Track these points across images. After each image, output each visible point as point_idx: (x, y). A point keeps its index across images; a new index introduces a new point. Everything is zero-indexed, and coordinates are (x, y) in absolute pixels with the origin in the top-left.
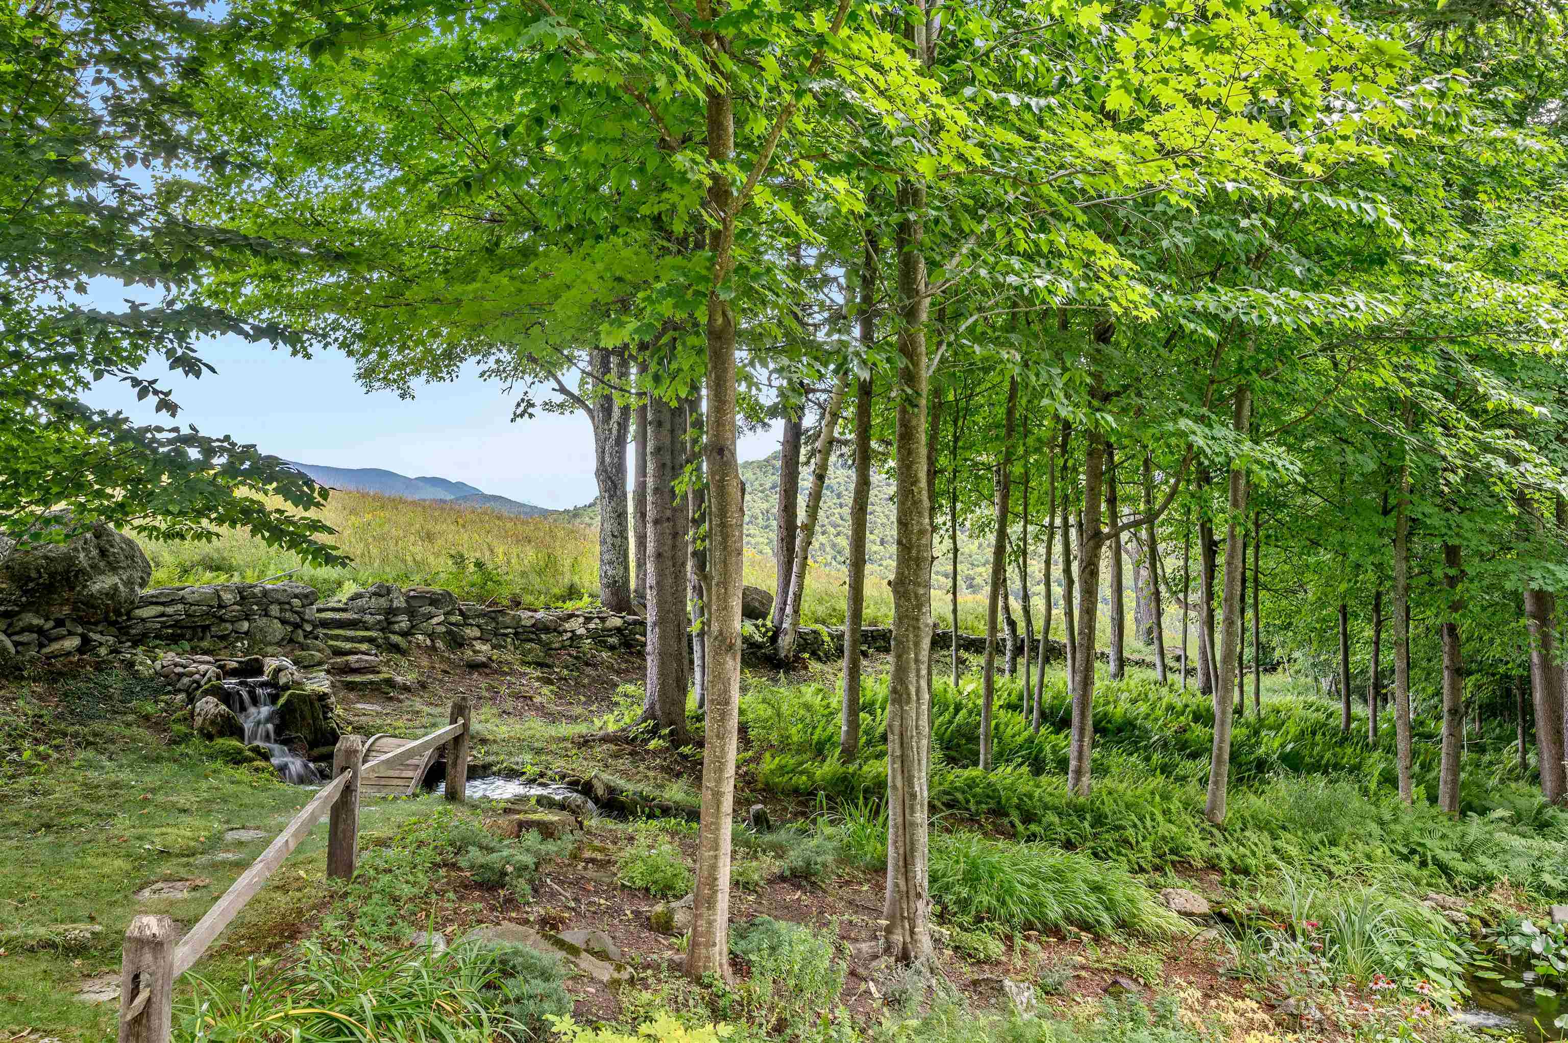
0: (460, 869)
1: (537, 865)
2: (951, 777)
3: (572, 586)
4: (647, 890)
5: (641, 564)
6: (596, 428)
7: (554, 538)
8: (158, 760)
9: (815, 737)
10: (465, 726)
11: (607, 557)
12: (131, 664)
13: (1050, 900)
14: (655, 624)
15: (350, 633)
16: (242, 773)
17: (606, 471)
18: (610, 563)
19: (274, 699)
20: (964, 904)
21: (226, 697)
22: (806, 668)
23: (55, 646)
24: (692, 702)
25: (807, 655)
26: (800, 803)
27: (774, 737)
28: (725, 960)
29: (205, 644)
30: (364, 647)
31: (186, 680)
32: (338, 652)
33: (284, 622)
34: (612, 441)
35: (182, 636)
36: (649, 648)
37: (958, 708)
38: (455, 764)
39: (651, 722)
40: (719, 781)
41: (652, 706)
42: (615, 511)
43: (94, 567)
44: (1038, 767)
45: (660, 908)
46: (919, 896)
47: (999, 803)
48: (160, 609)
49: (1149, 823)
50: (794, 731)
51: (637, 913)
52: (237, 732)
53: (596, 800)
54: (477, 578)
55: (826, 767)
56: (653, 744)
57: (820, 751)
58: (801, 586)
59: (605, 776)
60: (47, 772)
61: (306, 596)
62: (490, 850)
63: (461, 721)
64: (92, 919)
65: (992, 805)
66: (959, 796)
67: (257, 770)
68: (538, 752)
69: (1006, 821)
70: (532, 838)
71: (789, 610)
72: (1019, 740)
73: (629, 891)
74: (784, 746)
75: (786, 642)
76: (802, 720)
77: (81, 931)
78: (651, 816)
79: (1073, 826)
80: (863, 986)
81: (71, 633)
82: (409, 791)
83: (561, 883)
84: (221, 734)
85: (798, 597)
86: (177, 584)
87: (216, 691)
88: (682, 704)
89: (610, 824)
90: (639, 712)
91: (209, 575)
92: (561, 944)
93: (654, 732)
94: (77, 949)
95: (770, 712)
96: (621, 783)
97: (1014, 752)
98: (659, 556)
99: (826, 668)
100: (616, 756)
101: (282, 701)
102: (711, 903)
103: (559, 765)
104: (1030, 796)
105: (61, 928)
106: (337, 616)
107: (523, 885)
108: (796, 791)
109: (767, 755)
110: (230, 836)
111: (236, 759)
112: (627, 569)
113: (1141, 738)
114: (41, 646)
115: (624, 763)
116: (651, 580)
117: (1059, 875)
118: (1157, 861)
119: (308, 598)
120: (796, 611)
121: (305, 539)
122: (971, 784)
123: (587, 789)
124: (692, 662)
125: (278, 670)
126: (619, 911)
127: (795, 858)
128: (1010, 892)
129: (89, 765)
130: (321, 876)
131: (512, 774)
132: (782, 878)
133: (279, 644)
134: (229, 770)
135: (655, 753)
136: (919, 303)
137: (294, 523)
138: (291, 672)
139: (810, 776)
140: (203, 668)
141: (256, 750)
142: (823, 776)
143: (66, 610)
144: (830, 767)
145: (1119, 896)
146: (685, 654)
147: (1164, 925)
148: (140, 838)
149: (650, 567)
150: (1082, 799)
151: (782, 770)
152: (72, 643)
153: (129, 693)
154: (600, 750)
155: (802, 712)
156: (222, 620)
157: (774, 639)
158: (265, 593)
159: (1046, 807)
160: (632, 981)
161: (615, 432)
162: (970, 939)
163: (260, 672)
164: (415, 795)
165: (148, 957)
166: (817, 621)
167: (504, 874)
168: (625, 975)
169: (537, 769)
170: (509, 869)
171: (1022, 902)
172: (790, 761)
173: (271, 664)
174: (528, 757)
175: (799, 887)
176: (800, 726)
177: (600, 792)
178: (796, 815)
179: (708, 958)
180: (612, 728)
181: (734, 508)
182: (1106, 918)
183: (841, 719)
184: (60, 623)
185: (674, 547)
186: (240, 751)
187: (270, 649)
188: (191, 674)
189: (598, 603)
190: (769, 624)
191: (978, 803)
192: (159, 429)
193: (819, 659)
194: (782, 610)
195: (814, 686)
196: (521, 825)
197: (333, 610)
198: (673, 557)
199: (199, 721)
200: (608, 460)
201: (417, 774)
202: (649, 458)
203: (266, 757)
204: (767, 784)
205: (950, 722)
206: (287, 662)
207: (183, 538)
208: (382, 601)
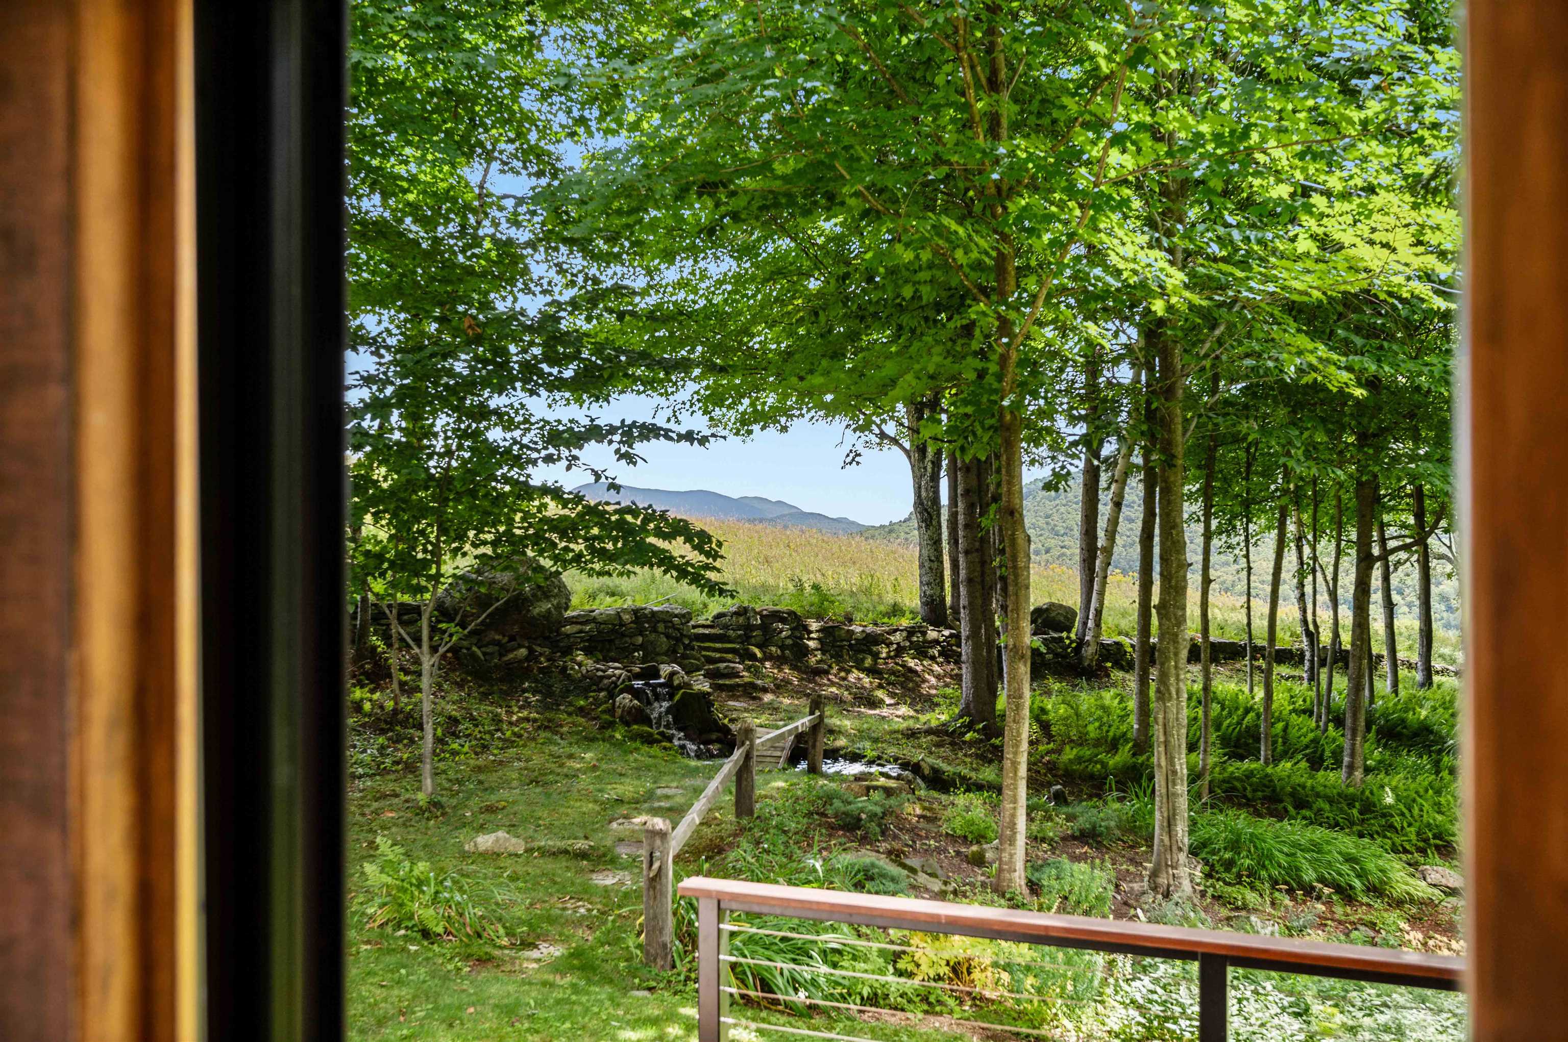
0: (826, 816)
1: (884, 814)
2: (1231, 769)
3: (895, 604)
4: (965, 837)
5: (955, 586)
6: (913, 466)
7: (875, 560)
8: (593, 740)
9: (1111, 734)
10: (821, 718)
11: (925, 579)
12: (564, 669)
13: (1305, 865)
14: (968, 638)
15: (718, 645)
16: (655, 750)
17: (921, 504)
18: (928, 584)
19: (671, 696)
20: (1229, 865)
21: (636, 694)
22: (1108, 676)
23: (511, 656)
24: (1001, 703)
25: (1109, 664)
26: (1093, 787)
27: (1073, 733)
28: (1023, 882)
29: (612, 654)
30: (730, 656)
31: (606, 681)
32: (711, 661)
33: (668, 636)
34: (927, 477)
35: (595, 648)
36: (964, 658)
37: (1247, 711)
38: (814, 746)
39: (967, 719)
40: (1016, 753)
41: (967, 705)
42: (931, 538)
43: (534, 595)
44: (1316, 762)
45: (975, 848)
46: (1180, 849)
47: (1274, 791)
48: (579, 627)
49: (1416, 811)
50: (1091, 728)
51: (958, 853)
52: (647, 721)
53: (923, 778)
54: (815, 599)
55: (1117, 758)
56: (968, 737)
57: (1114, 745)
58: (1101, 603)
59: (930, 760)
60: (524, 746)
61: (683, 616)
62: (850, 803)
63: (817, 713)
64: (586, 838)
65: (1268, 792)
66: (1238, 785)
67: (665, 748)
68: (875, 740)
69: (1280, 806)
70: (876, 796)
71: (1091, 624)
72: (1305, 741)
73: (952, 838)
74: (1082, 741)
75: (1089, 652)
76: (1099, 719)
77: (581, 844)
78: (968, 790)
79: (1342, 811)
80: (1132, 912)
81: (520, 646)
82: (780, 766)
83: (901, 830)
84: (636, 722)
85: (1099, 613)
86: (587, 607)
87: (630, 690)
88: (994, 704)
89: (935, 794)
90: (957, 711)
91: (609, 600)
92: (904, 866)
93: (970, 727)
94: (582, 855)
95: (1071, 711)
96: (944, 766)
97: (1296, 751)
98: (970, 581)
99: (1127, 676)
100: (939, 745)
101: (677, 698)
102: (1012, 841)
103: (892, 751)
104: (1304, 787)
105: (570, 842)
106: (707, 631)
107: (874, 827)
108: (1092, 777)
109: (1067, 748)
110: (659, 792)
111: (649, 740)
112: (942, 588)
113: (1435, 743)
114: (501, 655)
115: (945, 751)
116: (963, 601)
117: (1316, 847)
118: (1421, 844)
119: (687, 617)
120: (1098, 625)
121: (703, 577)
122: (1250, 774)
123: (916, 768)
124: (1001, 669)
125: (673, 674)
126: (945, 851)
127: (1083, 822)
128: (1271, 857)
129: (550, 742)
130: (731, 817)
131: (855, 758)
132: (1074, 837)
133: (666, 654)
134: (645, 748)
135: (971, 744)
136: (1174, 383)
137: (692, 566)
138: (682, 676)
139: (1104, 765)
140: (617, 672)
141: (662, 734)
142: (1116, 764)
143: (516, 629)
144: (1122, 756)
145: (1370, 866)
146: (994, 662)
147: (1412, 891)
148: (600, 791)
149: (963, 590)
150: (1351, 790)
151: (1079, 759)
152: (523, 652)
153: (566, 693)
154: (924, 740)
155: (1100, 712)
156: (623, 635)
157: (1078, 650)
158: (653, 613)
159: (1318, 795)
160: (955, 892)
161: (929, 469)
162: (1232, 891)
163: (658, 676)
164: (784, 769)
165: (658, 842)
166: (1120, 634)
167: (860, 819)
168: (950, 888)
169: (875, 753)
170: (864, 816)
171: (1280, 866)
172: (1087, 752)
173: (665, 669)
174: (867, 744)
175: (1087, 843)
176: (1097, 724)
177: (927, 772)
178: (1090, 797)
179: (1010, 880)
180: (934, 723)
181: (1022, 555)
182: (1357, 883)
183: (1133, 720)
184: (512, 639)
185: (983, 574)
186: (651, 735)
187: (659, 658)
188: (609, 677)
189: (919, 619)
190: (1073, 636)
191: (1255, 791)
192: (608, 503)
193: (1122, 668)
194: (1085, 624)
195: (1113, 691)
196: (868, 788)
197: (704, 626)
198: (983, 581)
199: (619, 712)
200: (924, 494)
201: (785, 754)
202: (959, 499)
203: (670, 739)
204: (1066, 770)
205: (1239, 723)
206: (677, 668)
207: (610, 575)
208: (741, 620)
